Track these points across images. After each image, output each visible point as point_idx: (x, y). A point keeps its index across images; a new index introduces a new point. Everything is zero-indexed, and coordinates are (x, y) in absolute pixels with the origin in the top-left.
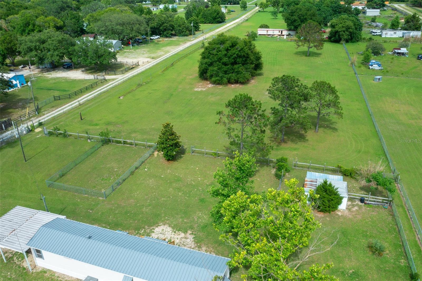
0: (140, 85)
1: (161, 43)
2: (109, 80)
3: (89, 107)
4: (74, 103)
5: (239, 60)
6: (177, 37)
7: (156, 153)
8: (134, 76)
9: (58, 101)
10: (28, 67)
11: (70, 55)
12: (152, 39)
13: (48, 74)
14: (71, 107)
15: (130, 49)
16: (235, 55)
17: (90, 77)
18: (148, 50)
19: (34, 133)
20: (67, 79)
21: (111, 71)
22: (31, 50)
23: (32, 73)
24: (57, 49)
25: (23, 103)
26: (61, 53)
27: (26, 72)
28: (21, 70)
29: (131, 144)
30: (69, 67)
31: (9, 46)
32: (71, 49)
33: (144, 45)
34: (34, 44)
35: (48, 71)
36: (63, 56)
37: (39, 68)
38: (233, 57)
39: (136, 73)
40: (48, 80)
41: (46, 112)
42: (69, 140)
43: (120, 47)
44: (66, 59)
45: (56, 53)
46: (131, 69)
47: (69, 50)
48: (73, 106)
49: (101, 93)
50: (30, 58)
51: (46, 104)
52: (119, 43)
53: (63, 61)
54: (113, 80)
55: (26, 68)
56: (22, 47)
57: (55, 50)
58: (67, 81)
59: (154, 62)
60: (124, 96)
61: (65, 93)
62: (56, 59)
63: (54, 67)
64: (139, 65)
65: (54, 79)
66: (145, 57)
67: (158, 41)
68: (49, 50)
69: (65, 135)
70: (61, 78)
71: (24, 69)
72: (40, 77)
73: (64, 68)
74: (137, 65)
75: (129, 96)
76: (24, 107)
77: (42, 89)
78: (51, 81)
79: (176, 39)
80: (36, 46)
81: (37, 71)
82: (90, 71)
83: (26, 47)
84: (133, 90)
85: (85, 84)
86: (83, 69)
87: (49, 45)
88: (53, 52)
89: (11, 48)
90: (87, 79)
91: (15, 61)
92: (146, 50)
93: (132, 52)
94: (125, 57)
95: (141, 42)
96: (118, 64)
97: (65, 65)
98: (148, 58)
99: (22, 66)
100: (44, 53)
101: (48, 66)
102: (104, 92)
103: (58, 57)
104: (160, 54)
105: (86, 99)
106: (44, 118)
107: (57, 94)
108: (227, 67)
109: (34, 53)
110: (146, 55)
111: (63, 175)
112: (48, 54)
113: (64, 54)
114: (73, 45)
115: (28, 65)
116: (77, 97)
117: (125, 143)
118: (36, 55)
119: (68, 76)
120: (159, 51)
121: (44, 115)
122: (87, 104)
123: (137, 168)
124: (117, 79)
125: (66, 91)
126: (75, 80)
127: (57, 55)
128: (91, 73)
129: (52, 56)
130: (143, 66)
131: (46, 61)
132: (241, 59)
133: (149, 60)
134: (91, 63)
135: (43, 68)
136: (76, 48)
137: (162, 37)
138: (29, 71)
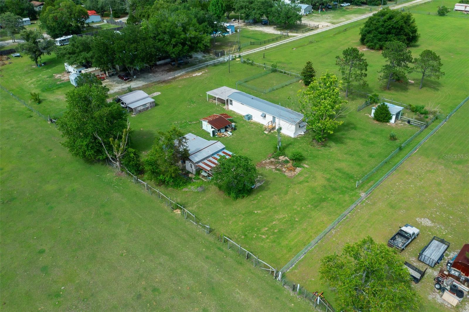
0: (311, 42)
1: (349, 10)
2: (291, 36)
3: (271, 52)
4: (262, 48)
5: (393, 31)
6: (367, 6)
7: (300, 81)
8: (309, 36)
9: (252, 46)
10: (237, 21)
11: (268, 14)
12: (342, 6)
13: (250, 27)
14: (259, 50)
15: (318, 14)
16: (390, 26)
17: (279, 33)
18: (333, 16)
19: (235, 61)
20: (262, 32)
21: (294, 30)
22: (242, 8)
23: (240, 25)
24: (260, 9)
25: (232, 44)
26: (262, 12)
27: (236, 24)
28: (233, 23)
29: (288, 74)
30: (265, 24)
31: (228, 4)
32: (269, 9)
33: (332, 11)
34: (245, 4)
35: (250, 25)
36: (263, 15)
37: (244, 22)
38: (388, 28)
39: (313, 34)
40: (249, 31)
41: (244, 51)
42: (254, 67)
43: (310, 11)
44: (264, 18)
45: (259, 12)
46: (311, 30)
47: (268, 10)
48: (261, 49)
49: (281, 44)
50: (240, 14)
51: (245, 46)
52: (310, 7)
53: (263, 18)
54: (294, 36)
55: (236, 21)
56: (237, 5)
57: (258, 9)
58: (261, 33)
59: (332, 27)
60: (297, 48)
61: (258, 41)
62: (257, 16)
63: (256, 22)
64: (318, 28)
65: (253, 31)
66: (326, 22)
67: (346, 9)
68: (254, 10)
69: (252, 64)
70: (258, 31)
71: (234, 21)
72: (244, 28)
73: (262, 24)
74: (317, 28)
75: (300, 49)
76: (231, 46)
77: (244, 37)
78: (251, 33)
79: (364, 8)
80: (246, 6)
81: (243, 24)
82: (280, 28)
83: (239, 5)
84: (305, 45)
85: (273, 37)
86: (275, 26)
87: (255, 5)
88: (257, 11)
89: (230, 5)
90: (276, 33)
91: (230, 15)
92: (331, 15)
93: (318, 17)
94: (311, 20)
95: (331, 8)
96: (302, 25)
97: (263, 22)
98: (329, 22)
99: (234, 19)
100: (250, 11)
101: (251, 21)
102: (284, 44)
103: (259, 15)
104: (341, 20)
105: (270, 47)
106: (243, 54)
107: (253, 41)
108: (382, 35)
109: (243, 10)
110: (329, 20)
111: (247, 82)
112: (253, 12)
113: (264, 13)
114: (271, 6)
115: (238, 19)
116: (265, 45)
117: (285, 73)
118: (245, 12)
119: (263, 30)
120: (342, 18)
121: (243, 52)
122: (270, 50)
123: (286, 85)
124: (297, 36)
125: (259, 40)
126: (267, 33)
127: (259, 14)
128: (280, 30)
129: (255, 14)
130: (321, 29)
131: (251, 17)
132: (395, 30)
133: (329, 24)
134: (281, 22)
135: (247, 23)
136: (273, 9)
137: (353, 4)
138: (237, 24)
